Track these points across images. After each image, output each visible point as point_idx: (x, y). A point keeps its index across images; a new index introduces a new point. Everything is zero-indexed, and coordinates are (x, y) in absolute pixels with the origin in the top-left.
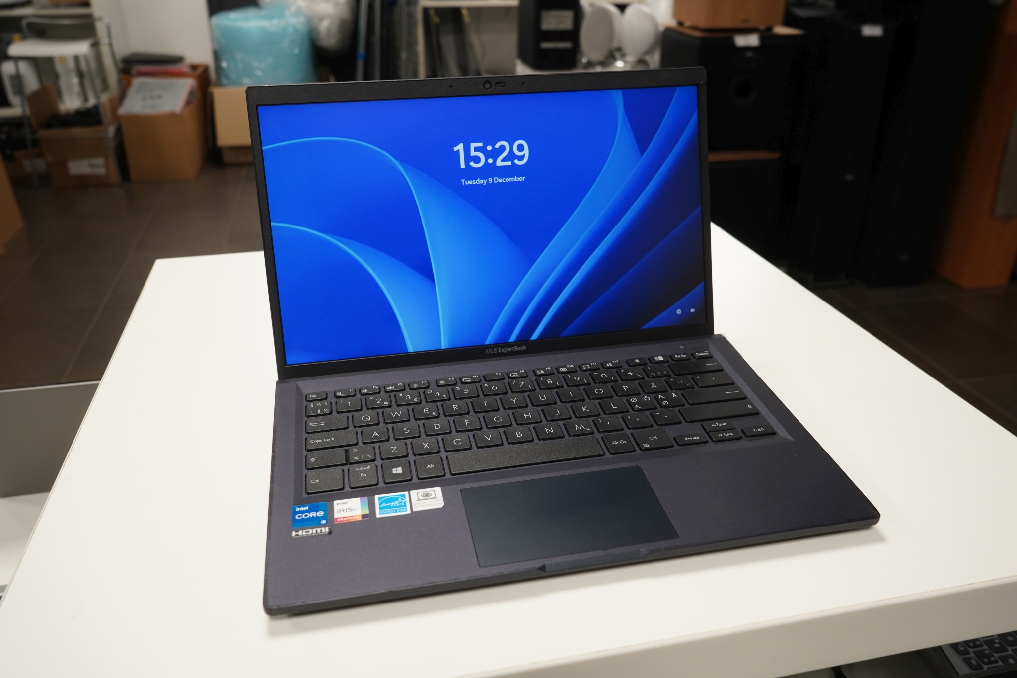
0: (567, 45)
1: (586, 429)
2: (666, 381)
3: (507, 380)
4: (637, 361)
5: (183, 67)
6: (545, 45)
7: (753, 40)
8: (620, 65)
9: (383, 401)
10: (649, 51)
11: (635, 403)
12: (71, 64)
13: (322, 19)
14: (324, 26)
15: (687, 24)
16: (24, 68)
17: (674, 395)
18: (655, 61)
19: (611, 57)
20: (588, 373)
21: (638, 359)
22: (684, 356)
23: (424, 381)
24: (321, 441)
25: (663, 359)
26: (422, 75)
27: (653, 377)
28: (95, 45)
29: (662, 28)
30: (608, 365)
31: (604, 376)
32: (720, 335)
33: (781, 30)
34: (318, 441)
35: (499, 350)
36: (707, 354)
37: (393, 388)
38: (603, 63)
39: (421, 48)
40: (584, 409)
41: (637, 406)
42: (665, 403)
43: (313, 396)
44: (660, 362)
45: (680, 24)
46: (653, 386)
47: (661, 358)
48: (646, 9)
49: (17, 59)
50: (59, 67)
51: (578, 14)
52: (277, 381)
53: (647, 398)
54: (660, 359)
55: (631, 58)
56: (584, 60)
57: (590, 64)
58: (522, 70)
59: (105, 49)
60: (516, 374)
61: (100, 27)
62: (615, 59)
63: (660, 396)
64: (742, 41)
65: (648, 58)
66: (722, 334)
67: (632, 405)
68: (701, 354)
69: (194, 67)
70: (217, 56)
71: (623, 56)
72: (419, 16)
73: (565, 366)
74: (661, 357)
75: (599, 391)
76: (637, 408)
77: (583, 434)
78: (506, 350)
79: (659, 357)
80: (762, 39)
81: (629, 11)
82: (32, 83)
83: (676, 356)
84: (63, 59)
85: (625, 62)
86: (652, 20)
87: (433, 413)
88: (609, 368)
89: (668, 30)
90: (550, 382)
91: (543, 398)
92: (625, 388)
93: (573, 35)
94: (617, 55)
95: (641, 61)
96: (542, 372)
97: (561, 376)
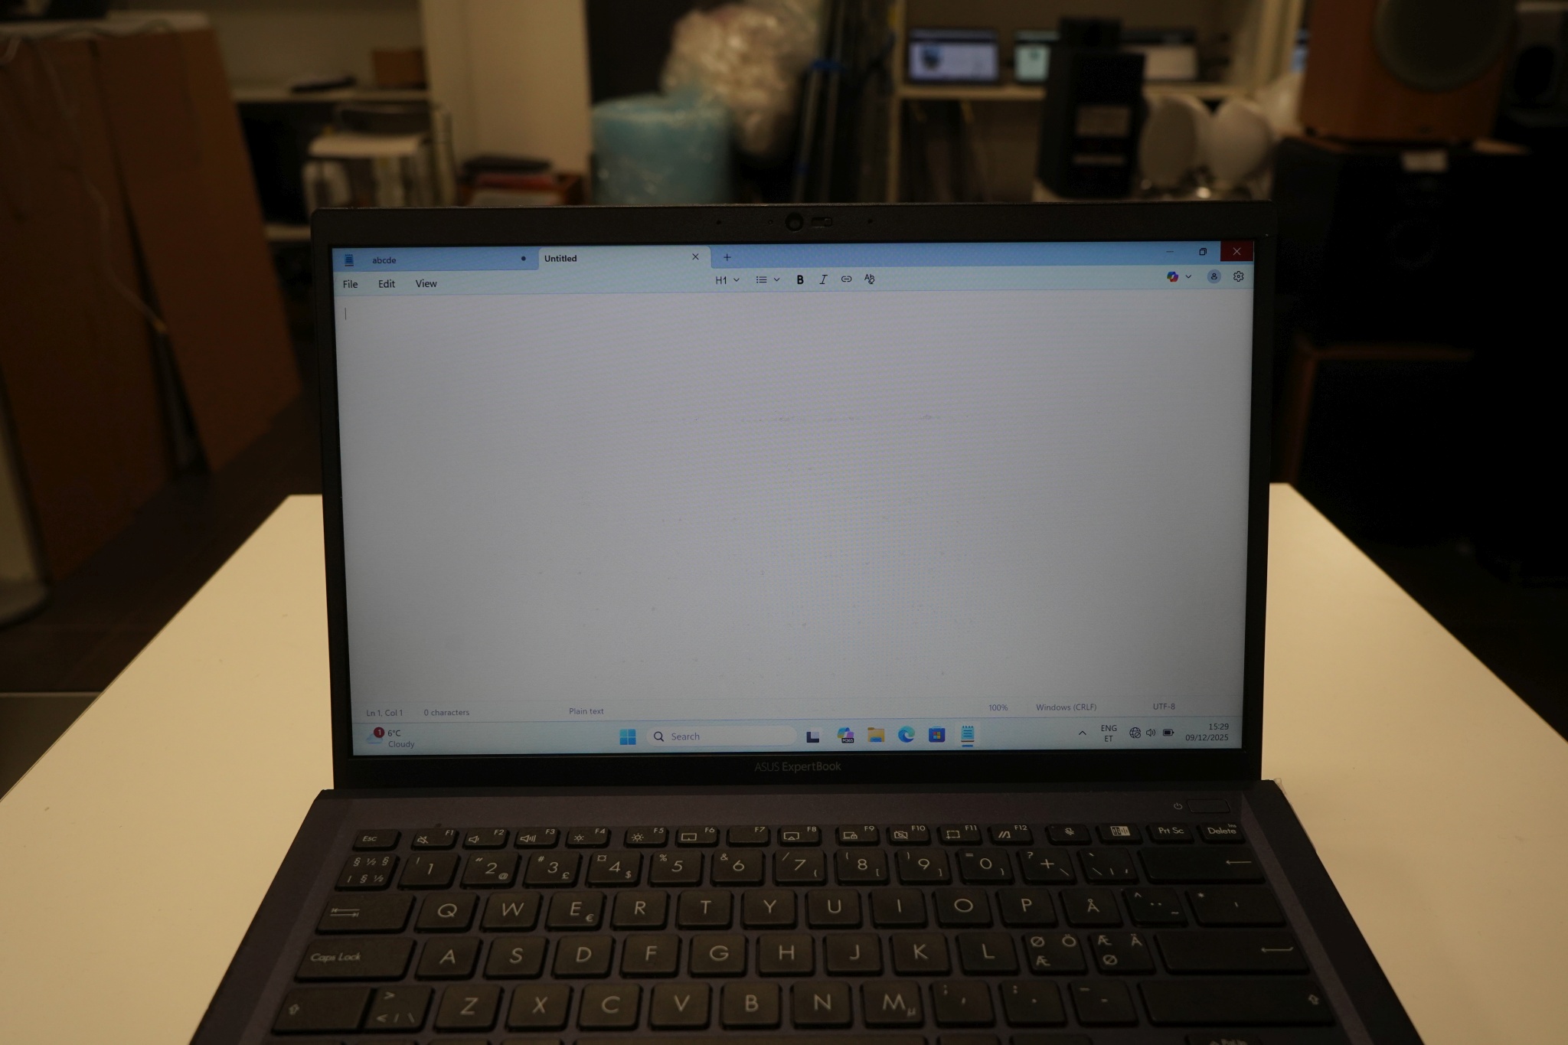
0: (1116, 160)
1: (906, 1012)
2: (1123, 894)
3: (774, 846)
4: (1069, 832)
5: (546, 178)
6: (1081, 160)
7: (1435, 161)
8: (1203, 193)
9: (498, 871)
10: (1254, 174)
11: (1038, 951)
12: (395, 168)
13: (749, 112)
14: (752, 122)
15: (1322, 131)
16: (330, 172)
17: (1135, 941)
18: (1262, 189)
19: (1190, 182)
20: (952, 850)
21: (1073, 827)
22: (1179, 831)
23: (601, 829)
24: (333, 958)
25: (1128, 834)
26: (892, 198)
27: (1099, 882)
28: (428, 142)
29: (1277, 137)
30: (1002, 835)
31: (986, 864)
32: (1271, 783)
33: (1487, 146)
34: (325, 959)
35: (784, 766)
36: (1234, 832)
37: (533, 839)
38: (1173, 191)
39: (893, 159)
40: (917, 952)
41: (1041, 960)
42: (1109, 961)
43: (370, 839)
44: (1123, 841)
45: (1310, 131)
46: (1092, 906)
47: (1124, 831)
48: (1253, 108)
49: (321, 160)
50: (379, 173)
51: (1139, 110)
52: (324, 794)
53: (1069, 940)
54: (1123, 834)
55: (1223, 185)
56: (1146, 185)
57: (1155, 191)
58: (1042, 195)
59: (441, 149)
60: (795, 836)
61: (438, 117)
62: (1195, 185)
63: (1102, 939)
64: (1414, 162)
65: (1251, 185)
66: (1277, 782)
67: (1030, 954)
68: (1220, 831)
69: (562, 178)
70: (594, 161)
71: (1210, 182)
72: (895, 112)
73: (905, 827)
74: (1126, 828)
75: (965, 904)
76: (1041, 964)
77: (896, 1024)
78: (798, 768)
79: (1121, 828)
80: (1452, 160)
81: (1225, 111)
82: (340, 193)
83: (1161, 830)
84: (385, 160)
85: (1212, 190)
86: (1262, 123)
87: (588, 918)
88: (1004, 843)
89: (1288, 142)
90: (862, 864)
91: (835, 908)
92: (1025, 903)
93: (1129, 145)
94: (1201, 178)
95: (1240, 190)
96: (854, 836)
97: (891, 850)
